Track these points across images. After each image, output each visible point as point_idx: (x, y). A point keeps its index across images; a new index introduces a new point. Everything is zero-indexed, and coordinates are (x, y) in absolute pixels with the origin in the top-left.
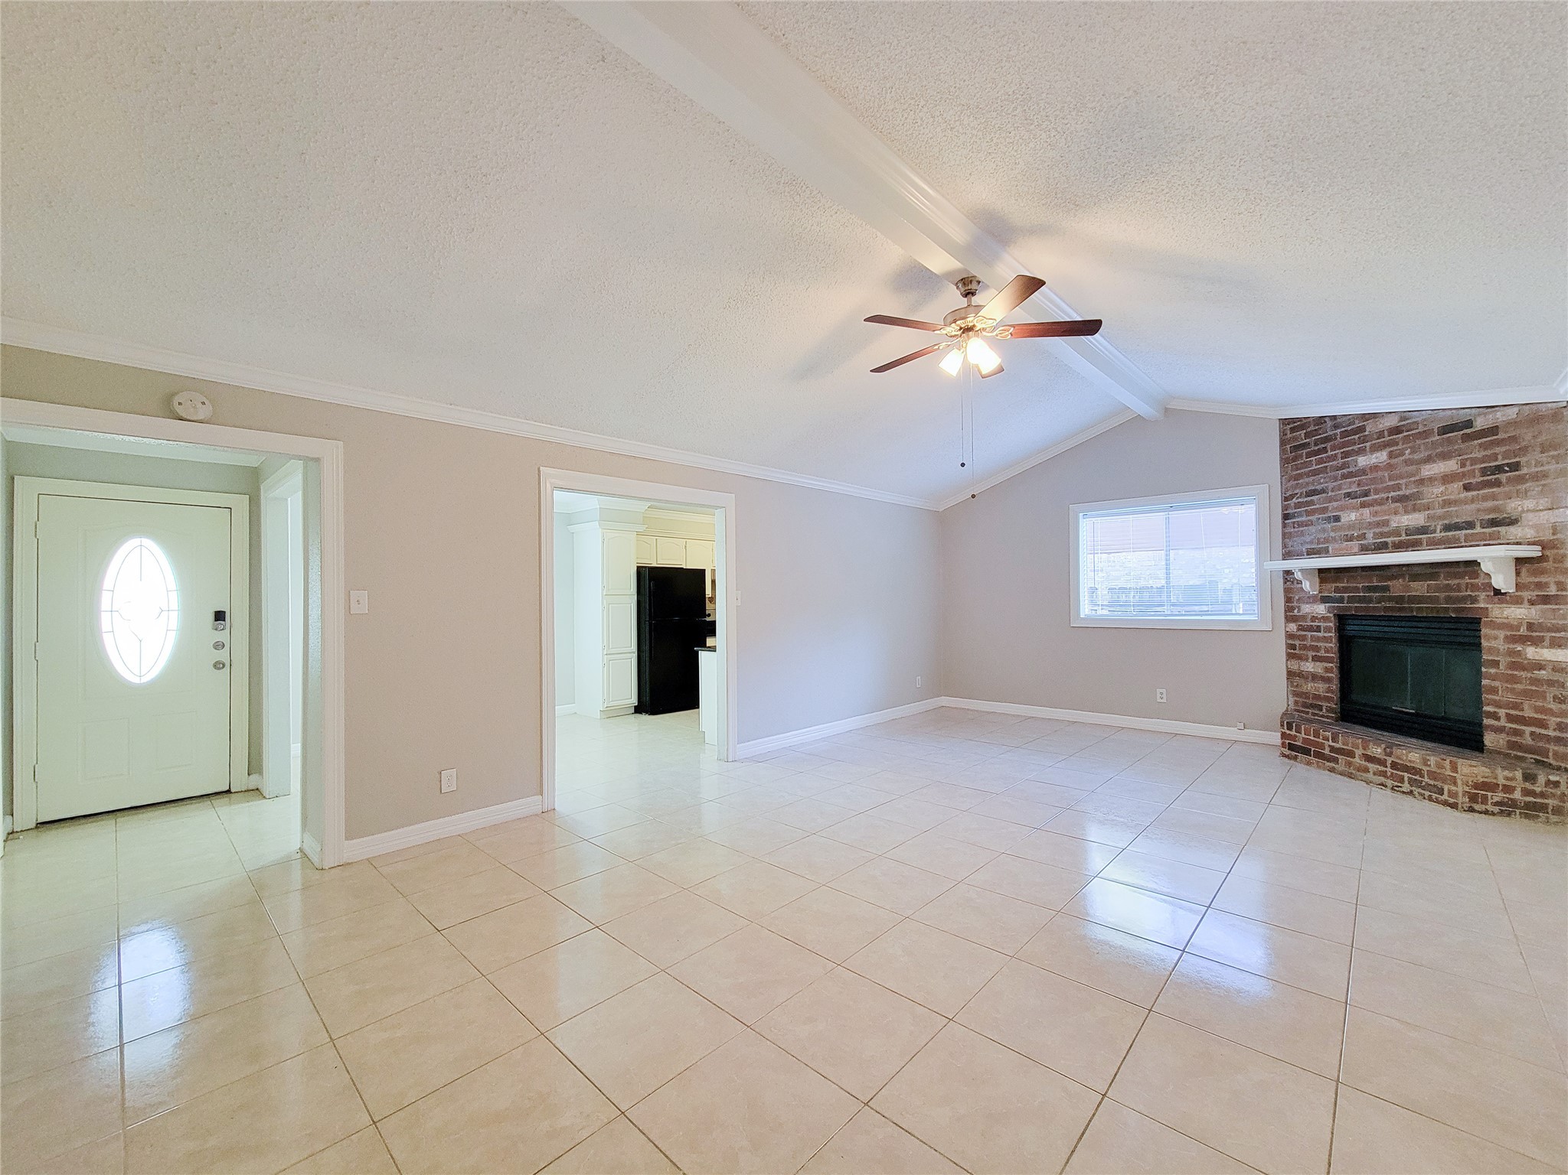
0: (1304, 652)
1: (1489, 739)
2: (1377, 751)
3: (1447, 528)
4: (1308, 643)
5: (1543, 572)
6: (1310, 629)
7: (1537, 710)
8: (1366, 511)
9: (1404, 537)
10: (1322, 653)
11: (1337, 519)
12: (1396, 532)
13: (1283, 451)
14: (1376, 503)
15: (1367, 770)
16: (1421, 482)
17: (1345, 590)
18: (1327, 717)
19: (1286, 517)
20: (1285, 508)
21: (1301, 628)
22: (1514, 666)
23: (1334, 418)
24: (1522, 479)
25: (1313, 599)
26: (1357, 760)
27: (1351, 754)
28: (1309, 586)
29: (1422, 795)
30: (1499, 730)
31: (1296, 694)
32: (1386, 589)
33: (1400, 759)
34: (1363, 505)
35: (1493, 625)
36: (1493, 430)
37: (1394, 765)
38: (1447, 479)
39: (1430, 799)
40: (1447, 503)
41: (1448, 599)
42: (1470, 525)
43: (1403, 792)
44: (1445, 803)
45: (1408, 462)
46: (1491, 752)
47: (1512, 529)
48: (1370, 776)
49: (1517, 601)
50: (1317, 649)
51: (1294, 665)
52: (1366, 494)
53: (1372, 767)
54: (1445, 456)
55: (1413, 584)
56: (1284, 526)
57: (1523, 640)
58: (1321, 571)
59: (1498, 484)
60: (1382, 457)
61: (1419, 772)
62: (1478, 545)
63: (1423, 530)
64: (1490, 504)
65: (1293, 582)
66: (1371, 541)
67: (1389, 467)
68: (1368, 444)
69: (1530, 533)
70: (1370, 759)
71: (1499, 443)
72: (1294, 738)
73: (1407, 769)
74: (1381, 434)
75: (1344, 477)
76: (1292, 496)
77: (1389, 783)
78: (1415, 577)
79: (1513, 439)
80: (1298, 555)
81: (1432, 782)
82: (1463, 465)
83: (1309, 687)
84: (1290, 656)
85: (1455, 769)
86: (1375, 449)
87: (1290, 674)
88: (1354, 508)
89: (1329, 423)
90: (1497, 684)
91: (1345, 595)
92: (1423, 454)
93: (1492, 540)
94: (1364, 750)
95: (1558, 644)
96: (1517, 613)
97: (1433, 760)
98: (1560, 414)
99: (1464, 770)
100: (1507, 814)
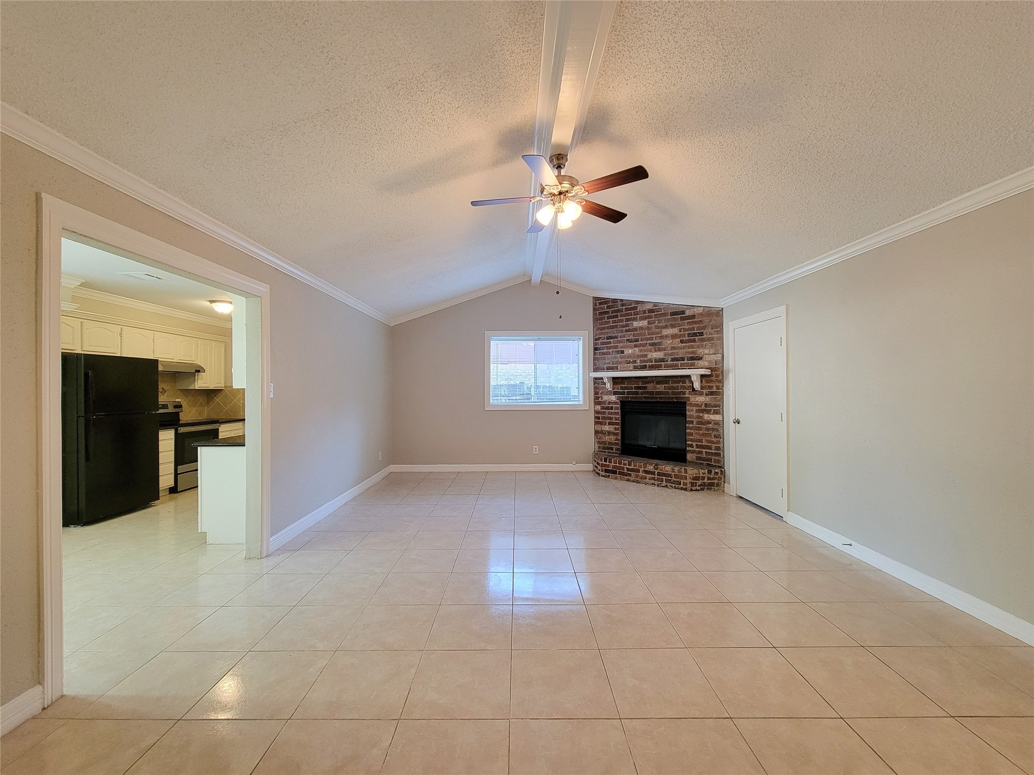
0: (604, 421)
1: (689, 457)
2: (651, 468)
3: (673, 360)
4: (606, 415)
5: (711, 381)
6: (607, 408)
7: (709, 442)
8: (637, 349)
9: (654, 363)
10: (614, 421)
11: (622, 352)
12: (651, 361)
13: (594, 314)
14: (641, 345)
15: (645, 478)
16: (662, 337)
17: (626, 388)
18: (616, 453)
19: (596, 349)
20: (595, 344)
21: (603, 408)
22: (699, 423)
23: (622, 300)
24: (703, 340)
25: (609, 393)
26: (641, 473)
27: (638, 471)
28: (609, 386)
29: (672, 486)
30: (694, 452)
31: (599, 443)
32: (645, 388)
33: (661, 470)
34: (635, 346)
35: (691, 405)
36: (693, 317)
37: (659, 474)
38: (674, 337)
39: (675, 488)
40: (673, 348)
41: (674, 393)
42: (683, 359)
43: (663, 486)
44: (682, 489)
45: (657, 327)
46: (690, 462)
47: (699, 362)
48: (647, 480)
49: (701, 394)
50: (611, 419)
51: (599, 428)
52: (637, 340)
53: (648, 476)
54: (673, 326)
55: (658, 386)
56: (595, 354)
57: (703, 411)
58: (614, 378)
59: (694, 341)
60: (644, 323)
61: (670, 476)
62: (686, 369)
63: (662, 360)
64: (691, 350)
65: (599, 384)
66: (639, 364)
67: (648, 328)
68: (638, 316)
69: (706, 364)
70: (646, 472)
71: (695, 323)
72: (608, 466)
73: (665, 475)
74: (644, 312)
75: (626, 331)
76: (599, 338)
77: (656, 483)
78: (659, 383)
79: (701, 322)
80: (602, 370)
81: (676, 480)
82: (680, 331)
83: (607, 438)
84: (596, 423)
85: (686, 471)
86: (642, 319)
87: (597, 432)
88: (631, 347)
89: (619, 303)
90: (692, 431)
91: (626, 391)
92: (663, 324)
93: (692, 366)
94: (644, 468)
95: (716, 412)
96: (701, 399)
97: (676, 469)
98: (719, 313)
99: (689, 472)
100: (702, 489)
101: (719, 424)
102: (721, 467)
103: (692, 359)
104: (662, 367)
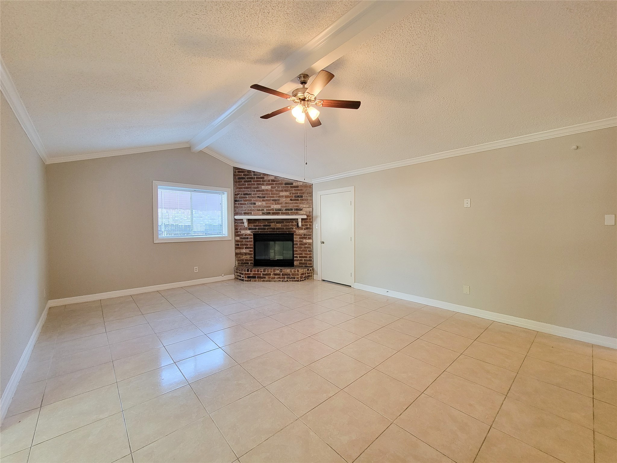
0: (242, 246)
1: (296, 263)
2: (278, 272)
3: (286, 210)
4: (244, 243)
5: (307, 222)
6: (244, 238)
7: (306, 254)
8: (264, 203)
9: (275, 211)
10: (249, 246)
11: (255, 204)
12: (273, 210)
13: (234, 178)
14: (267, 200)
15: (275, 278)
16: (280, 196)
17: (257, 226)
18: (251, 266)
19: (235, 201)
20: (235, 198)
21: (241, 238)
22: (300, 244)
23: (254, 172)
24: (303, 200)
25: (246, 229)
26: (272, 276)
27: (270, 274)
28: (246, 224)
29: (290, 280)
30: (298, 260)
31: (238, 260)
32: (270, 225)
33: (284, 272)
34: (263, 201)
35: (296, 235)
36: (297, 187)
37: (283, 275)
38: (287, 197)
39: (292, 281)
40: (286, 203)
41: (286, 229)
42: (292, 210)
43: (285, 281)
44: (296, 281)
45: (276, 190)
46: (296, 266)
47: (301, 211)
48: (276, 279)
49: (302, 229)
50: (247, 245)
51: (238, 251)
52: (264, 197)
53: (276, 277)
54: (286, 191)
55: (277, 225)
56: (235, 204)
57: (303, 238)
58: (249, 220)
59: (298, 200)
60: (269, 187)
61: (289, 275)
62: (293, 215)
63: (280, 210)
64: (296, 205)
65: (238, 223)
66: (266, 211)
67: (271, 191)
68: (265, 183)
69: (304, 213)
70: (275, 274)
71: (299, 190)
73: (286, 275)
74: (269, 181)
75: (257, 191)
76: (238, 194)
77: (281, 280)
78: (277, 223)
79: (302, 190)
80: (241, 214)
81: (292, 276)
82: (290, 194)
83: (244, 257)
84: (236, 248)
85: (298, 271)
86: (267, 185)
87: (237, 254)
88: (260, 201)
89: (252, 173)
90: (297, 249)
91: (257, 227)
92: (281, 189)
93: (297, 214)
94: (274, 272)
95: (309, 238)
96: (302, 232)
97: (293, 270)
98: (311, 186)
99: (300, 271)
100: (305, 279)
101: (311, 244)
102: (312, 267)
103: (297, 210)
104: (280, 214)
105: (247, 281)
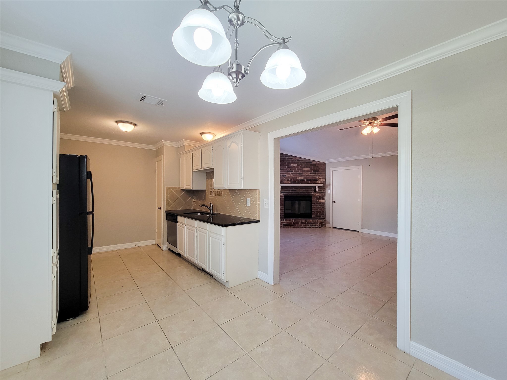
1: (313, 216)
3: (307, 180)
5: (322, 188)
7: (320, 210)
8: (292, 175)
9: (299, 181)
10: (281, 204)
11: (286, 176)
12: (298, 180)
14: (294, 173)
16: (303, 171)
17: (287, 190)
18: (282, 217)
22: (317, 203)
23: (286, 155)
24: (319, 173)
26: (300, 224)
27: (298, 223)
29: (312, 227)
30: (315, 214)
32: (296, 190)
33: (308, 222)
35: (314, 197)
36: (315, 165)
38: (307, 171)
39: (314, 227)
40: (307, 176)
41: (307, 193)
42: (311, 180)
45: (301, 167)
47: (317, 181)
49: (317, 193)
52: (292, 172)
53: (303, 224)
54: (307, 167)
55: (301, 190)
57: (318, 199)
58: (282, 186)
59: (315, 174)
60: (296, 165)
61: (312, 223)
62: (312, 184)
63: (303, 180)
64: (314, 177)
66: (293, 181)
67: (297, 167)
69: (320, 182)
71: (316, 167)
72: (285, 223)
74: (296, 161)
75: (287, 167)
77: (306, 227)
78: (301, 189)
79: (318, 167)
82: (310, 170)
85: (318, 221)
86: (294, 163)
88: (289, 174)
89: (284, 155)
90: (314, 206)
91: (287, 192)
92: (303, 166)
93: (314, 183)
94: (301, 221)
95: (323, 199)
96: (318, 195)
97: (314, 221)
98: (324, 164)
99: (319, 221)
100: (321, 227)
101: (324, 203)
102: (324, 218)
103: (314, 180)
104: (303, 182)
105: (283, 227)
